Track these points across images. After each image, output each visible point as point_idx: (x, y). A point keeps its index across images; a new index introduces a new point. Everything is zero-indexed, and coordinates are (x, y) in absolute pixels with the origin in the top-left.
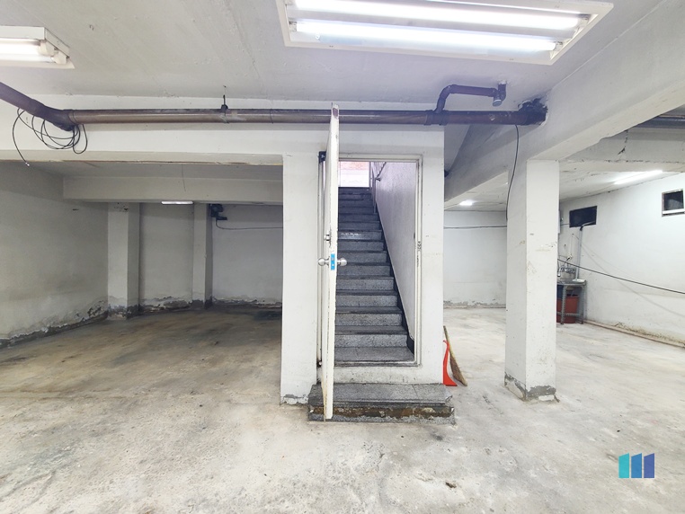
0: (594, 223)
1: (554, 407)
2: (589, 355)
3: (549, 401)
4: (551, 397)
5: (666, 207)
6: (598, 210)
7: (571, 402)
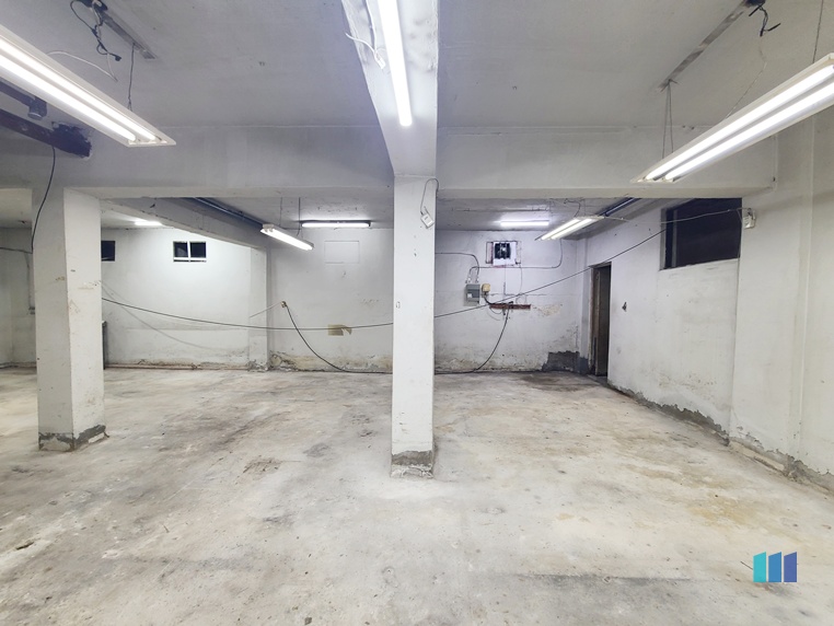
0: (113, 259)
1: (105, 443)
2: (122, 394)
3: (100, 440)
4: (102, 435)
5: (176, 255)
6: (116, 245)
7: (120, 433)
